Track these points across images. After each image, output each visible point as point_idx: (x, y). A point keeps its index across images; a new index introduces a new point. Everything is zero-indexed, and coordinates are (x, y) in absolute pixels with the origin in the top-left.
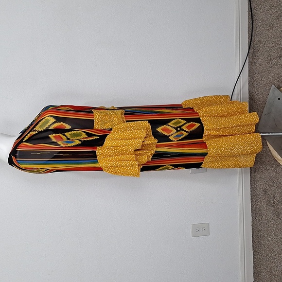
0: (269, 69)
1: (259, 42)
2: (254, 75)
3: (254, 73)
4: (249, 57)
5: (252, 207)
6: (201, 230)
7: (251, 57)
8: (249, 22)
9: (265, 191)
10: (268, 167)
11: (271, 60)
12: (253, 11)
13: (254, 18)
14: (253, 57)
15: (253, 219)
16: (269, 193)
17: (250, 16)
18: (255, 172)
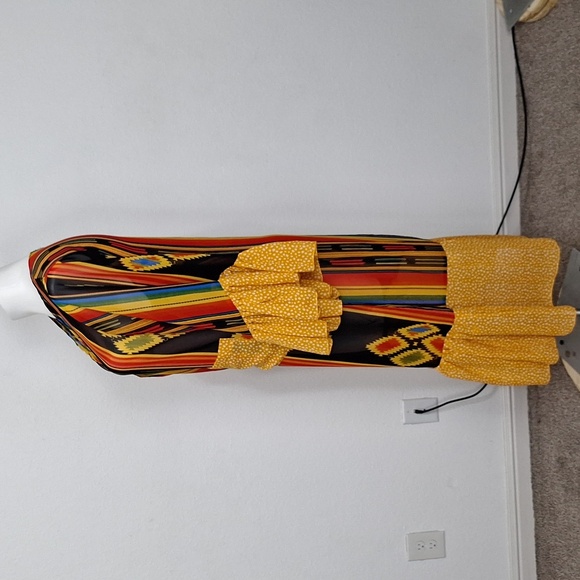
0: (562, 209)
1: (541, 155)
2: (531, 221)
3: (532, 218)
4: (521, 187)
5: (534, 496)
6: (427, 546)
7: (525, 184)
8: (519, 117)
9: (561, 462)
10: (566, 411)
11: (565, 190)
12: (527, 95)
13: (530, 108)
14: (528, 185)
15: (537, 523)
16: (570, 465)
17: (522, 105)
18: (539, 422)
